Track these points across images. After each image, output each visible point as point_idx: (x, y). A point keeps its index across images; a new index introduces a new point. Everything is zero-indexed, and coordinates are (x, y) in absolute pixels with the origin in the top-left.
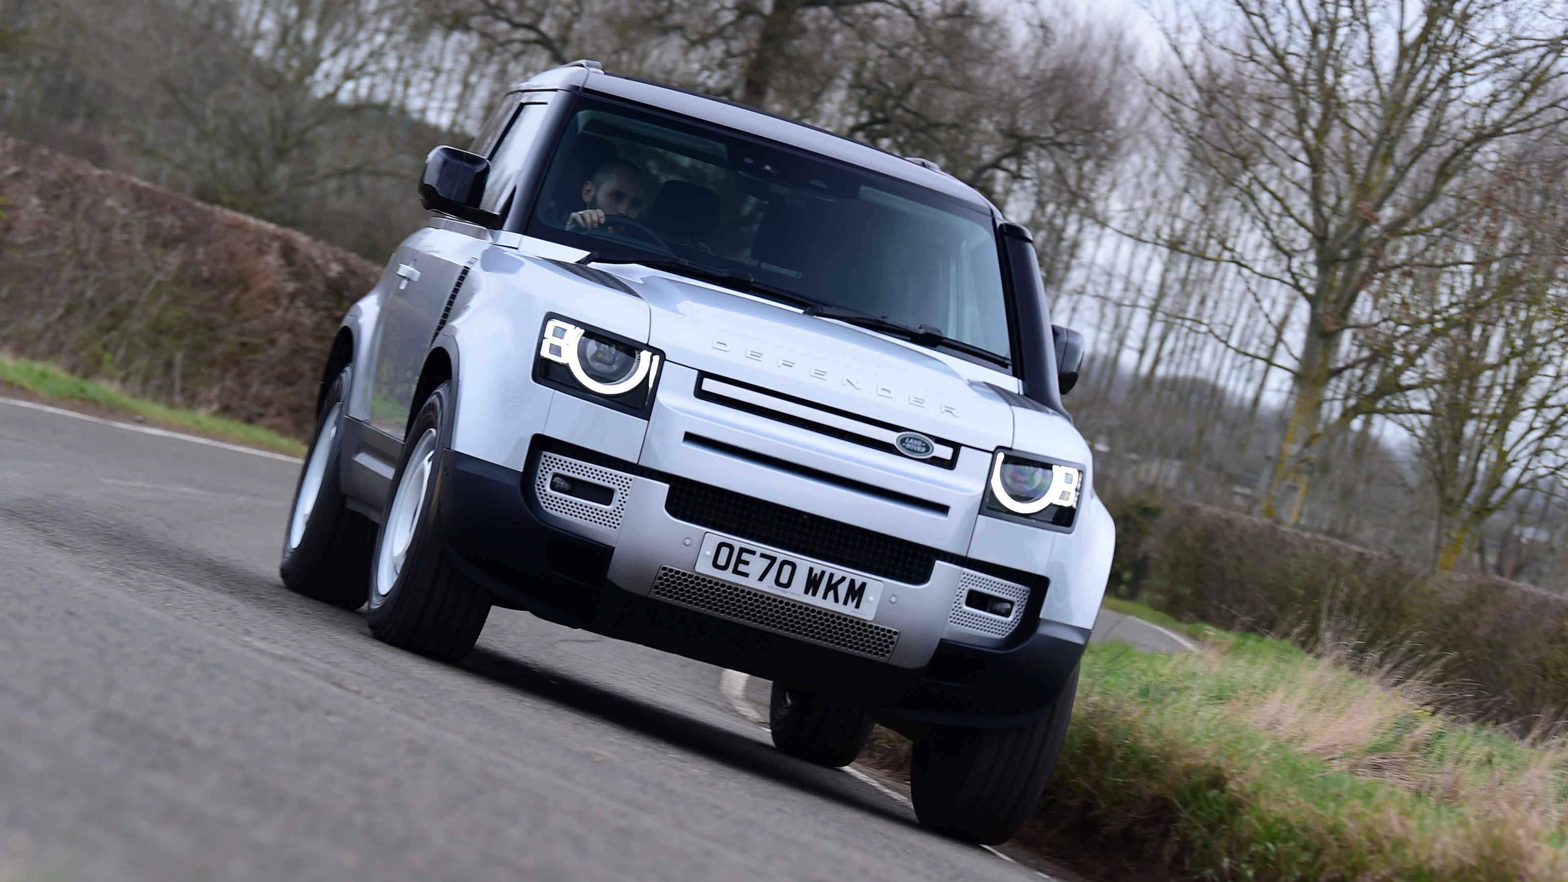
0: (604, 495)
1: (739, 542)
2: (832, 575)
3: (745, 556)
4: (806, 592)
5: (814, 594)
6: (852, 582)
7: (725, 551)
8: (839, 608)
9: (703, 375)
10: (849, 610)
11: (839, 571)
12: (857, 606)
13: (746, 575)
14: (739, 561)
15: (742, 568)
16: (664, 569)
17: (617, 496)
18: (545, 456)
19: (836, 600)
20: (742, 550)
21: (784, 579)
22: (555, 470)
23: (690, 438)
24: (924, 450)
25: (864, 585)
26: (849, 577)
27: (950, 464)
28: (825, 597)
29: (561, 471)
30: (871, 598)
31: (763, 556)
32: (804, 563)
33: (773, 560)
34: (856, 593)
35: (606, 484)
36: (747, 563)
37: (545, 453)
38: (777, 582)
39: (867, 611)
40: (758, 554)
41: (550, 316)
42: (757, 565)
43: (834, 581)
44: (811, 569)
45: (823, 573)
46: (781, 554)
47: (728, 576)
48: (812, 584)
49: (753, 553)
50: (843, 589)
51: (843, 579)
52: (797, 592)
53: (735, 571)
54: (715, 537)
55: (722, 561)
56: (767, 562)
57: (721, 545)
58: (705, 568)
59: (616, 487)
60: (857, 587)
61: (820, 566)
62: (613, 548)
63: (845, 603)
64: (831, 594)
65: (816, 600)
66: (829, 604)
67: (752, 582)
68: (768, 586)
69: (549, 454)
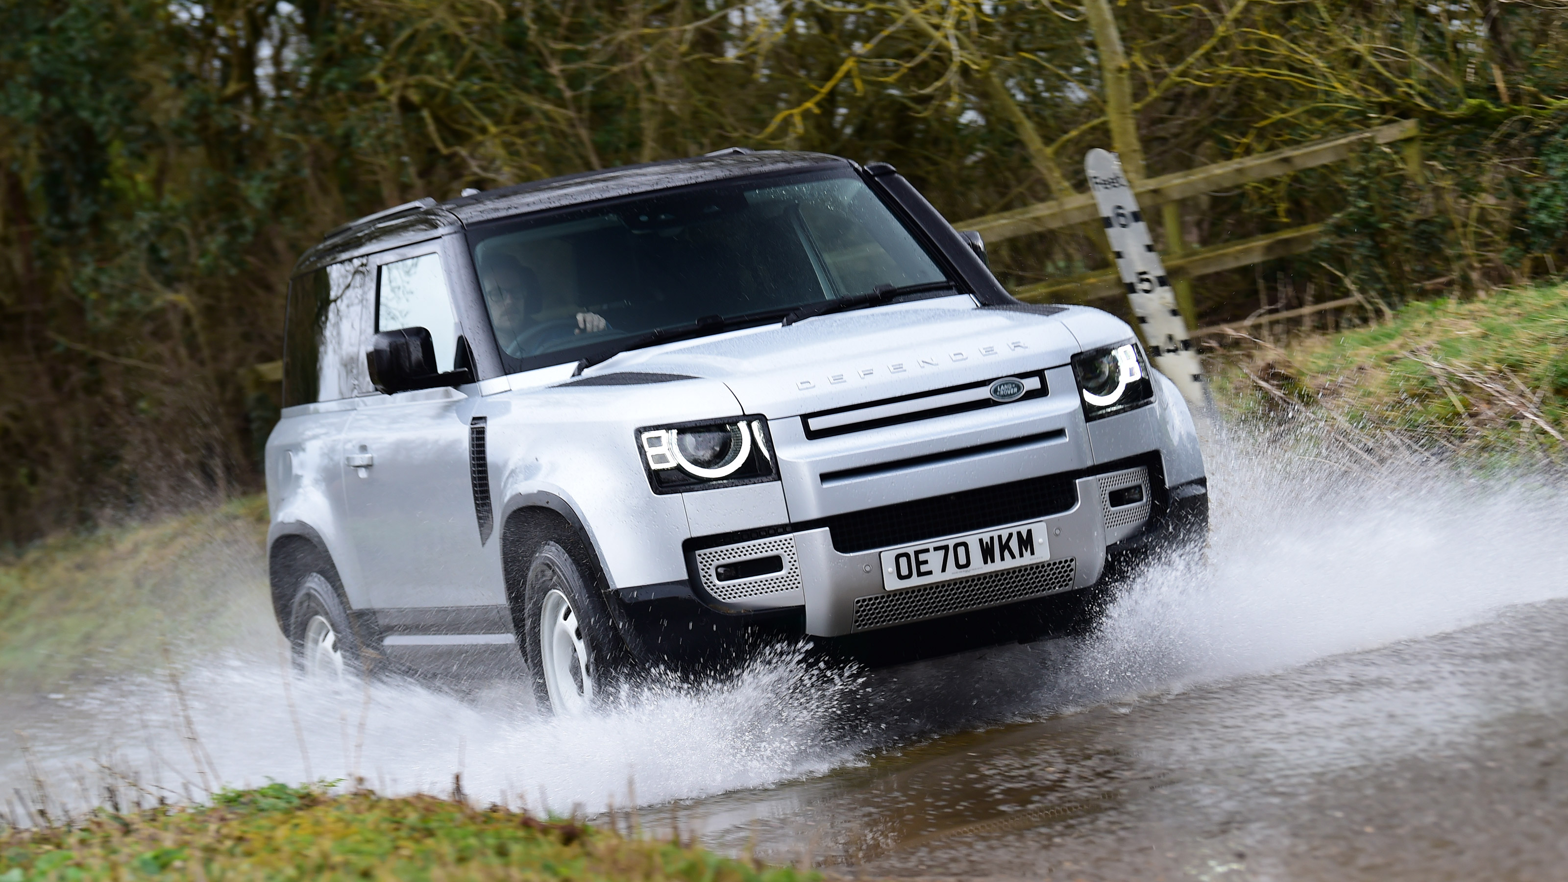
0: (773, 564)
1: (910, 547)
2: (1000, 537)
3: (922, 557)
4: (986, 562)
5: (993, 561)
6: (1019, 534)
7: (903, 561)
8: (1019, 562)
9: (805, 418)
10: (1027, 560)
11: (1003, 530)
12: (1032, 553)
13: (930, 573)
14: (919, 563)
15: (924, 568)
16: (858, 602)
17: (785, 560)
18: (700, 555)
19: (1013, 557)
20: (917, 553)
21: (962, 561)
22: (716, 563)
23: (826, 477)
24: (1016, 390)
25: (1029, 532)
26: (1014, 531)
27: (1042, 392)
28: (1003, 559)
29: (722, 562)
30: (1040, 540)
31: (936, 549)
32: (972, 538)
33: (946, 548)
34: (1026, 542)
35: (770, 554)
36: (926, 562)
37: (697, 552)
38: (959, 566)
39: (1042, 553)
40: (932, 550)
41: (639, 432)
42: (934, 560)
43: (1004, 541)
44: (981, 541)
45: (992, 538)
46: (950, 540)
47: (916, 581)
48: (987, 553)
49: (927, 550)
50: (1014, 544)
51: (1011, 535)
52: (978, 567)
53: (920, 574)
54: (888, 554)
55: (904, 571)
56: (942, 552)
57: (898, 557)
58: (892, 584)
59: (780, 552)
60: (1025, 536)
61: (986, 534)
62: (803, 607)
63: (1021, 555)
64: (1006, 553)
65: (998, 565)
66: (1009, 563)
67: (938, 577)
68: (953, 573)
69: (702, 552)
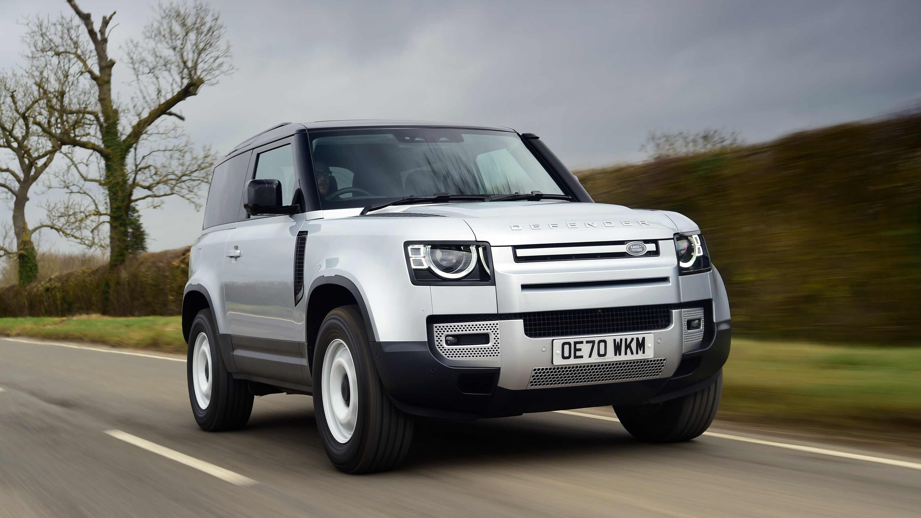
0: (484, 338)
1: (572, 339)
2: (626, 339)
3: (578, 346)
4: (616, 355)
5: (620, 354)
6: (638, 339)
7: (567, 347)
8: (635, 357)
9: (515, 248)
10: (640, 356)
11: (629, 336)
12: (644, 353)
13: (581, 357)
14: (576, 350)
15: (578, 354)
16: (535, 370)
17: (492, 337)
18: (436, 327)
19: (632, 353)
20: (576, 343)
21: (602, 352)
22: (446, 333)
23: (524, 287)
24: (641, 250)
25: (644, 339)
26: (635, 337)
27: (656, 253)
28: (626, 354)
29: (450, 333)
30: (650, 345)
31: (587, 342)
32: (610, 338)
33: (593, 342)
34: (641, 345)
35: (482, 332)
36: (580, 350)
37: (435, 325)
38: (599, 355)
39: (649, 354)
40: (585, 342)
41: (407, 244)
42: (585, 348)
43: (628, 343)
44: (615, 340)
45: (621, 340)
46: (596, 338)
47: (572, 361)
48: (617, 348)
49: (582, 342)
50: (634, 345)
51: (633, 339)
52: (611, 357)
53: (576, 357)
54: (559, 341)
55: (566, 354)
56: (591, 345)
57: (564, 344)
58: (558, 361)
59: (489, 331)
60: (641, 341)
61: (619, 336)
62: (499, 369)
63: (637, 353)
64: (628, 350)
65: (622, 358)
66: (629, 357)
67: (586, 360)
68: (595, 359)
69: (438, 325)
